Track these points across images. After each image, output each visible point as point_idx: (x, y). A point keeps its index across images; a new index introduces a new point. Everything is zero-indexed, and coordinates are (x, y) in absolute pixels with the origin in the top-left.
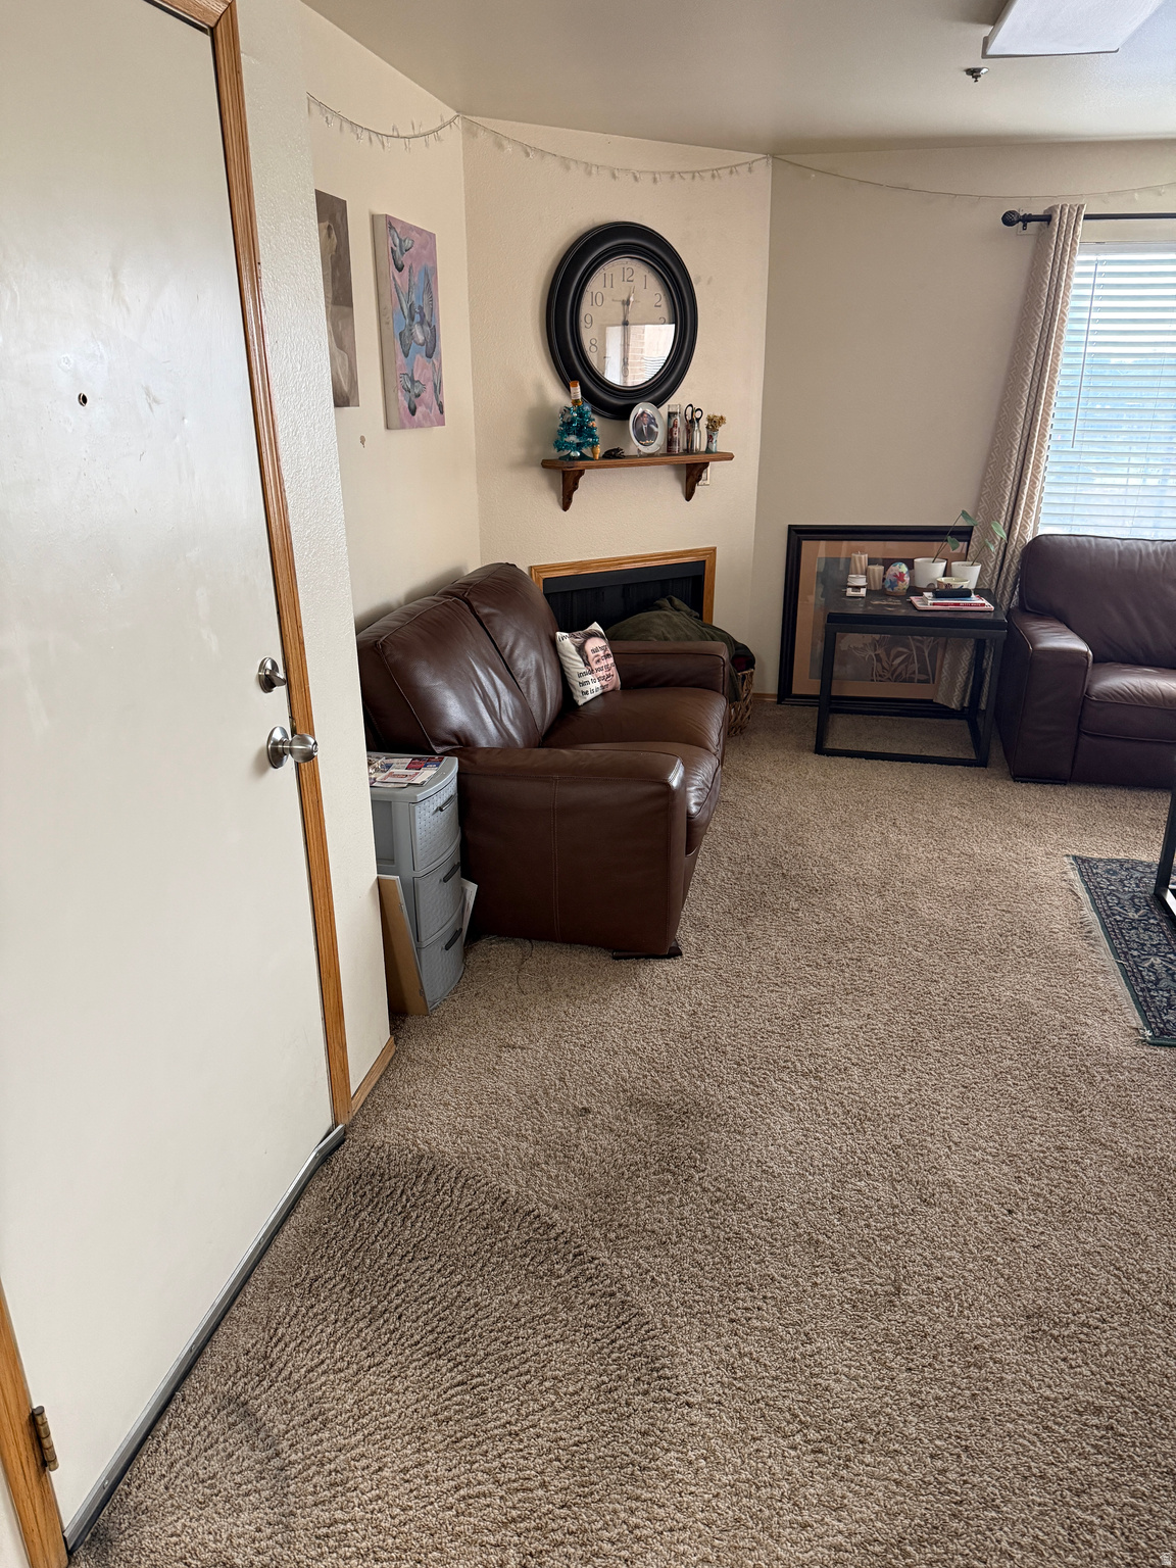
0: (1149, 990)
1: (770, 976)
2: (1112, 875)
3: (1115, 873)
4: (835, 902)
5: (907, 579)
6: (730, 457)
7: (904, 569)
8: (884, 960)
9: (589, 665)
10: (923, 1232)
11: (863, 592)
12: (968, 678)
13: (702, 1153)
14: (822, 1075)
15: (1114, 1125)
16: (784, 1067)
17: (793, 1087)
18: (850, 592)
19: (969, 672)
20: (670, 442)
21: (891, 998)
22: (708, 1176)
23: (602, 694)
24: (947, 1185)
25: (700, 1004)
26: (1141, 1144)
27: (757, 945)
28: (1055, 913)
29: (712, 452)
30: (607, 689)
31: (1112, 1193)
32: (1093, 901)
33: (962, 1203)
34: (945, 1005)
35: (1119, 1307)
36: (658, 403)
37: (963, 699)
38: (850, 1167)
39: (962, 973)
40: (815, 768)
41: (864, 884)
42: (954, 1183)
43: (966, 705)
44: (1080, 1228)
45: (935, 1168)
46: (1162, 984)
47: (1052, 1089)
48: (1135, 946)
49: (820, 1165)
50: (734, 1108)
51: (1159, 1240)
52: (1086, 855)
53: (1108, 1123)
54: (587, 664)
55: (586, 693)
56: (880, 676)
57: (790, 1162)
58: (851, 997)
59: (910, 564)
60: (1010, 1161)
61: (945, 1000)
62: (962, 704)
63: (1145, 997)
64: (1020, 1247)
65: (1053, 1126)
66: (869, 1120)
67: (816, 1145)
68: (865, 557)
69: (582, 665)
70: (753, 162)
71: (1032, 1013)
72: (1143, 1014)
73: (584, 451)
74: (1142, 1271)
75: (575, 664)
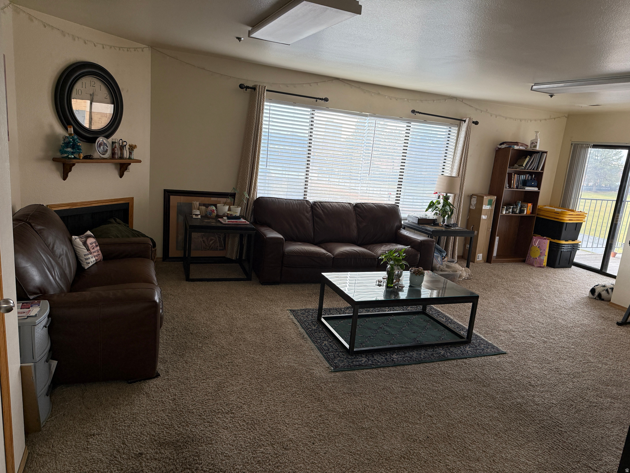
0: (327, 353)
1: (200, 376)
2: (303, 315)
3: (304, 314)
4: (215, 341)
5: (215, 212)
6: (140, 161)
7: (214, 208)
8: (240, 360)
9: (89, 250)
10: (289, 461)
11: (199, 216)
12: (238, 248)
13: (199, 456)
14: (233, 411)
15: (333, 403)
16: (218, 412)
17: (224, 419)
18: (194, 216)
19: (238, 246)
20: (113, 154)
21: (248, 375)
22: (204, 465)
23: (95, 263)
24: (291, 440)
25: (176, 395)
26: (343, 407)
27: (190, 365)
28: (291, 331)
29: (131, 159)
30: (97, 261)
31: (340, 427)
32: (301, 325)
33: (297, 445)
34: (267, 373)
35: (356, 465)
36: (108, 137)
37: (237, 256)
38: (256, 444)
39: (269, 359)
40: (188, 286)
41: (224, 332)
42: (292, 439)
43: (238, 258)
44: (335, 442)
45: (285, 435)
46: (330, 351)
47: (311, 395)
48: (318, 338)
49: (245, 447)
50: (205, 435)
51: (358, 439)
52: (294, 309)
53: (331, 403)
54: (88, 250)
55: (89, 263)
56: (205, 248)
57: (234, 450)
58: (233, 378)
59: (215, 206)
60: (307, 425)
61: (267, 371)
62: (236, 258)
63: (327, 356)
64: (321, 455)
65: (316, 409)
66: (256, 424)
67: (241, 440)
68: (198, 203)
69: (86, 251)
70: (143, 48)
71: (296, 369)
72: (328, 361)
73: (75, 155)
74: (358, 451)
75: (82, 250)
